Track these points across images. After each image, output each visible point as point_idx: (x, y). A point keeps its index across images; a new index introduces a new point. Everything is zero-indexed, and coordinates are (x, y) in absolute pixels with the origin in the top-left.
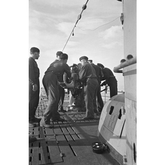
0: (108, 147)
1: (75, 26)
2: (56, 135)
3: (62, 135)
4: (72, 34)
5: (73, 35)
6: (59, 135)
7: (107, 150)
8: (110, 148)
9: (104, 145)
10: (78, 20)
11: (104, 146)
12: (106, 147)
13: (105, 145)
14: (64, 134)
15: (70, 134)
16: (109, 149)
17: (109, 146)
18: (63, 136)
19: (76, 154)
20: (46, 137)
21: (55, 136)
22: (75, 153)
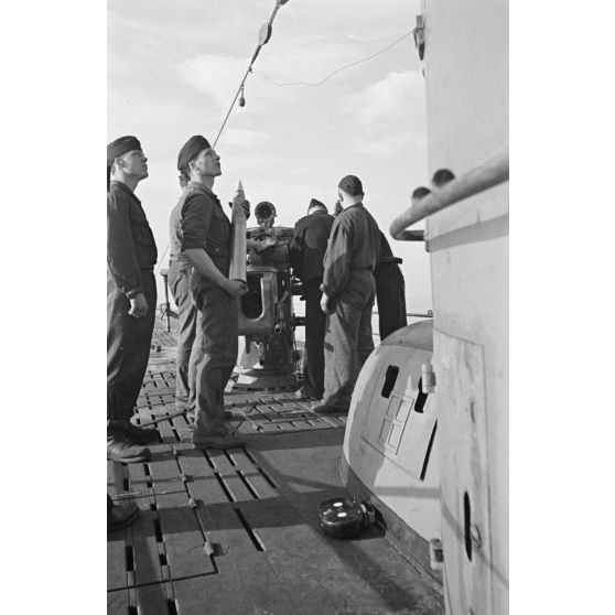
0: (378, 515)
1: (250, 69)
2: (189, 479)
3: (209, 478)
4: (238, 102)
5: (242, 104)
6: (199, 478)
7: (375, 524)
8: (386, 518)
9: (363, 506)
10: (260, 47)
11: (365, 510)
12: (372, 514)
13: (369, 508)
14: (217, 475)
15: (239, 472)
16: (383, 521)
17: (381, 510)
18: (216, 481)
19: (262, 546)
20: (150, 485)
21: (185, 483)
22: (259, 540)
